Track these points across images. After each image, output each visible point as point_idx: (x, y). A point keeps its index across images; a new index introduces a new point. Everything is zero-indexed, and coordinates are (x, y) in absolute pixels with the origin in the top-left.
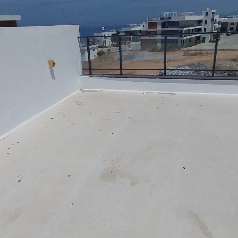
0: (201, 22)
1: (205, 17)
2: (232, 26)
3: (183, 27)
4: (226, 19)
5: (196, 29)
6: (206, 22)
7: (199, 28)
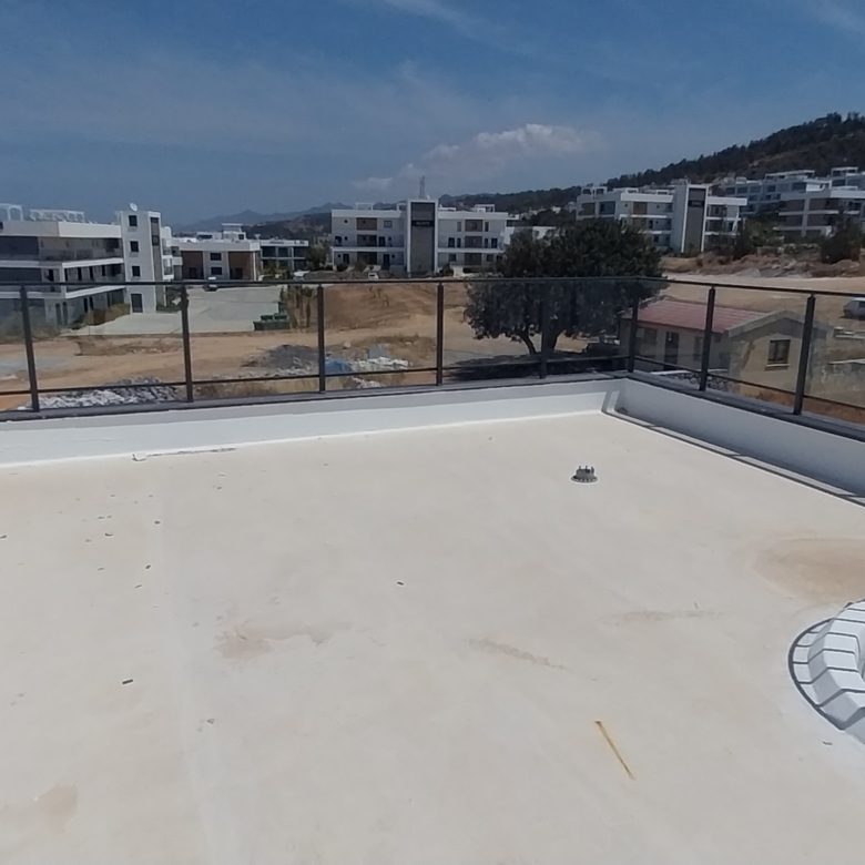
0: (117, 246)
1: (129, 230)
2: (216, 264)
3: (56, 260)
4: (194, 240)
5: (103, 266)
6: (134, 246)
7: (113, 266)
